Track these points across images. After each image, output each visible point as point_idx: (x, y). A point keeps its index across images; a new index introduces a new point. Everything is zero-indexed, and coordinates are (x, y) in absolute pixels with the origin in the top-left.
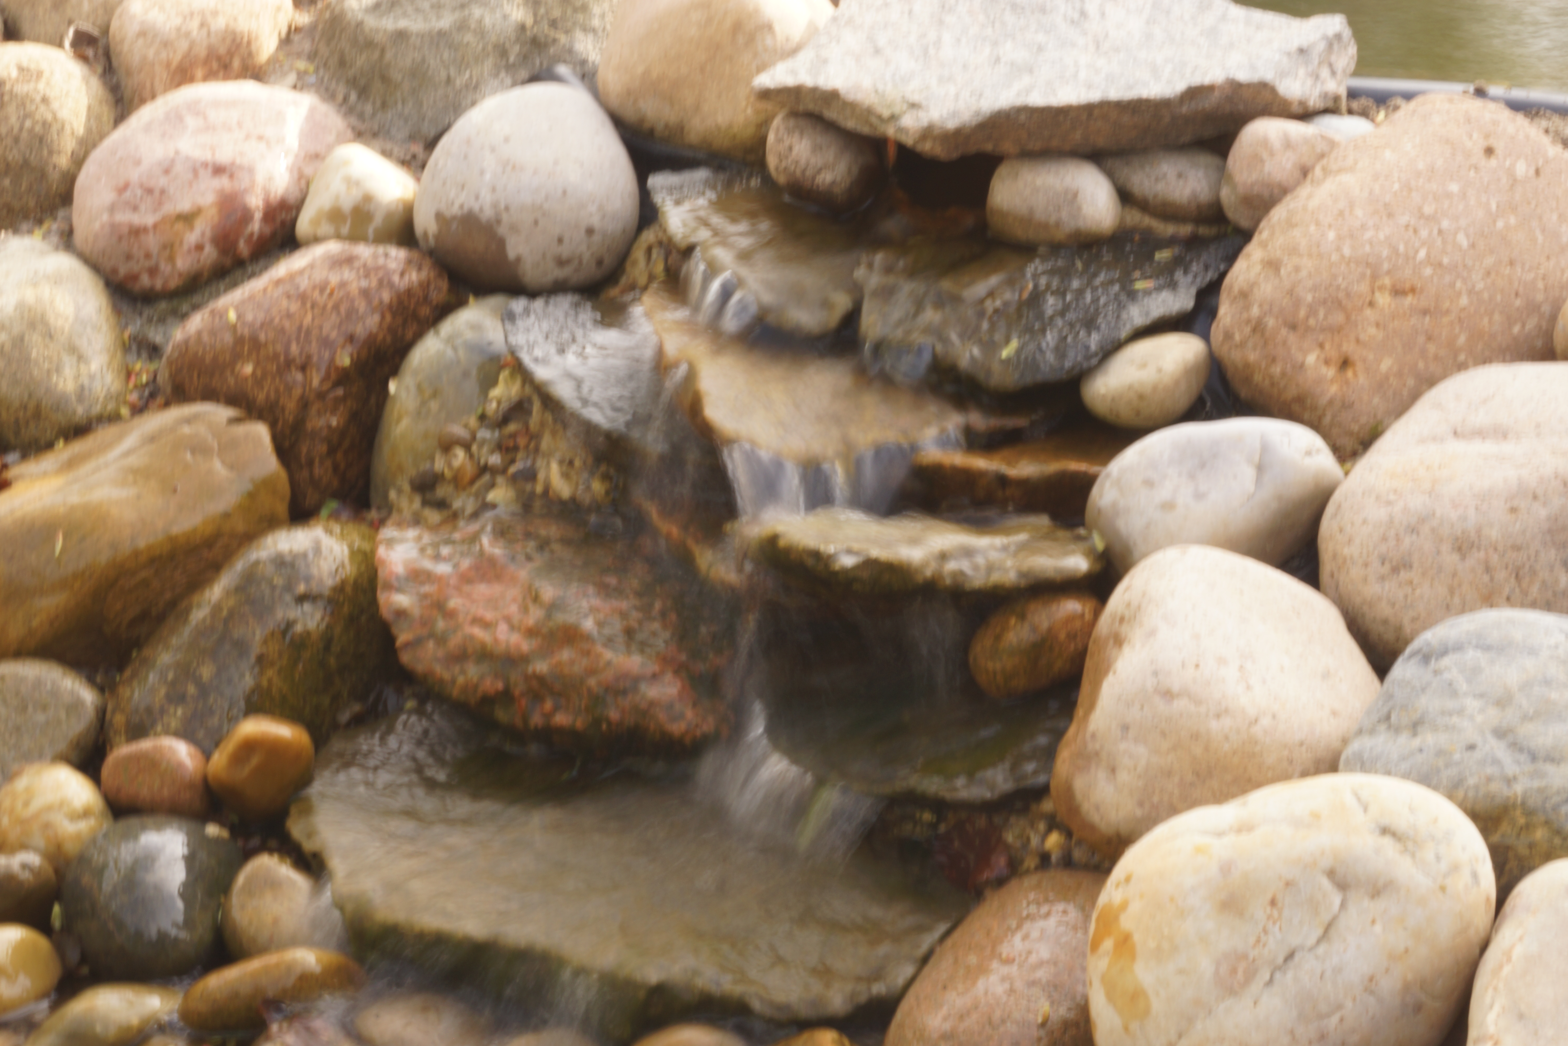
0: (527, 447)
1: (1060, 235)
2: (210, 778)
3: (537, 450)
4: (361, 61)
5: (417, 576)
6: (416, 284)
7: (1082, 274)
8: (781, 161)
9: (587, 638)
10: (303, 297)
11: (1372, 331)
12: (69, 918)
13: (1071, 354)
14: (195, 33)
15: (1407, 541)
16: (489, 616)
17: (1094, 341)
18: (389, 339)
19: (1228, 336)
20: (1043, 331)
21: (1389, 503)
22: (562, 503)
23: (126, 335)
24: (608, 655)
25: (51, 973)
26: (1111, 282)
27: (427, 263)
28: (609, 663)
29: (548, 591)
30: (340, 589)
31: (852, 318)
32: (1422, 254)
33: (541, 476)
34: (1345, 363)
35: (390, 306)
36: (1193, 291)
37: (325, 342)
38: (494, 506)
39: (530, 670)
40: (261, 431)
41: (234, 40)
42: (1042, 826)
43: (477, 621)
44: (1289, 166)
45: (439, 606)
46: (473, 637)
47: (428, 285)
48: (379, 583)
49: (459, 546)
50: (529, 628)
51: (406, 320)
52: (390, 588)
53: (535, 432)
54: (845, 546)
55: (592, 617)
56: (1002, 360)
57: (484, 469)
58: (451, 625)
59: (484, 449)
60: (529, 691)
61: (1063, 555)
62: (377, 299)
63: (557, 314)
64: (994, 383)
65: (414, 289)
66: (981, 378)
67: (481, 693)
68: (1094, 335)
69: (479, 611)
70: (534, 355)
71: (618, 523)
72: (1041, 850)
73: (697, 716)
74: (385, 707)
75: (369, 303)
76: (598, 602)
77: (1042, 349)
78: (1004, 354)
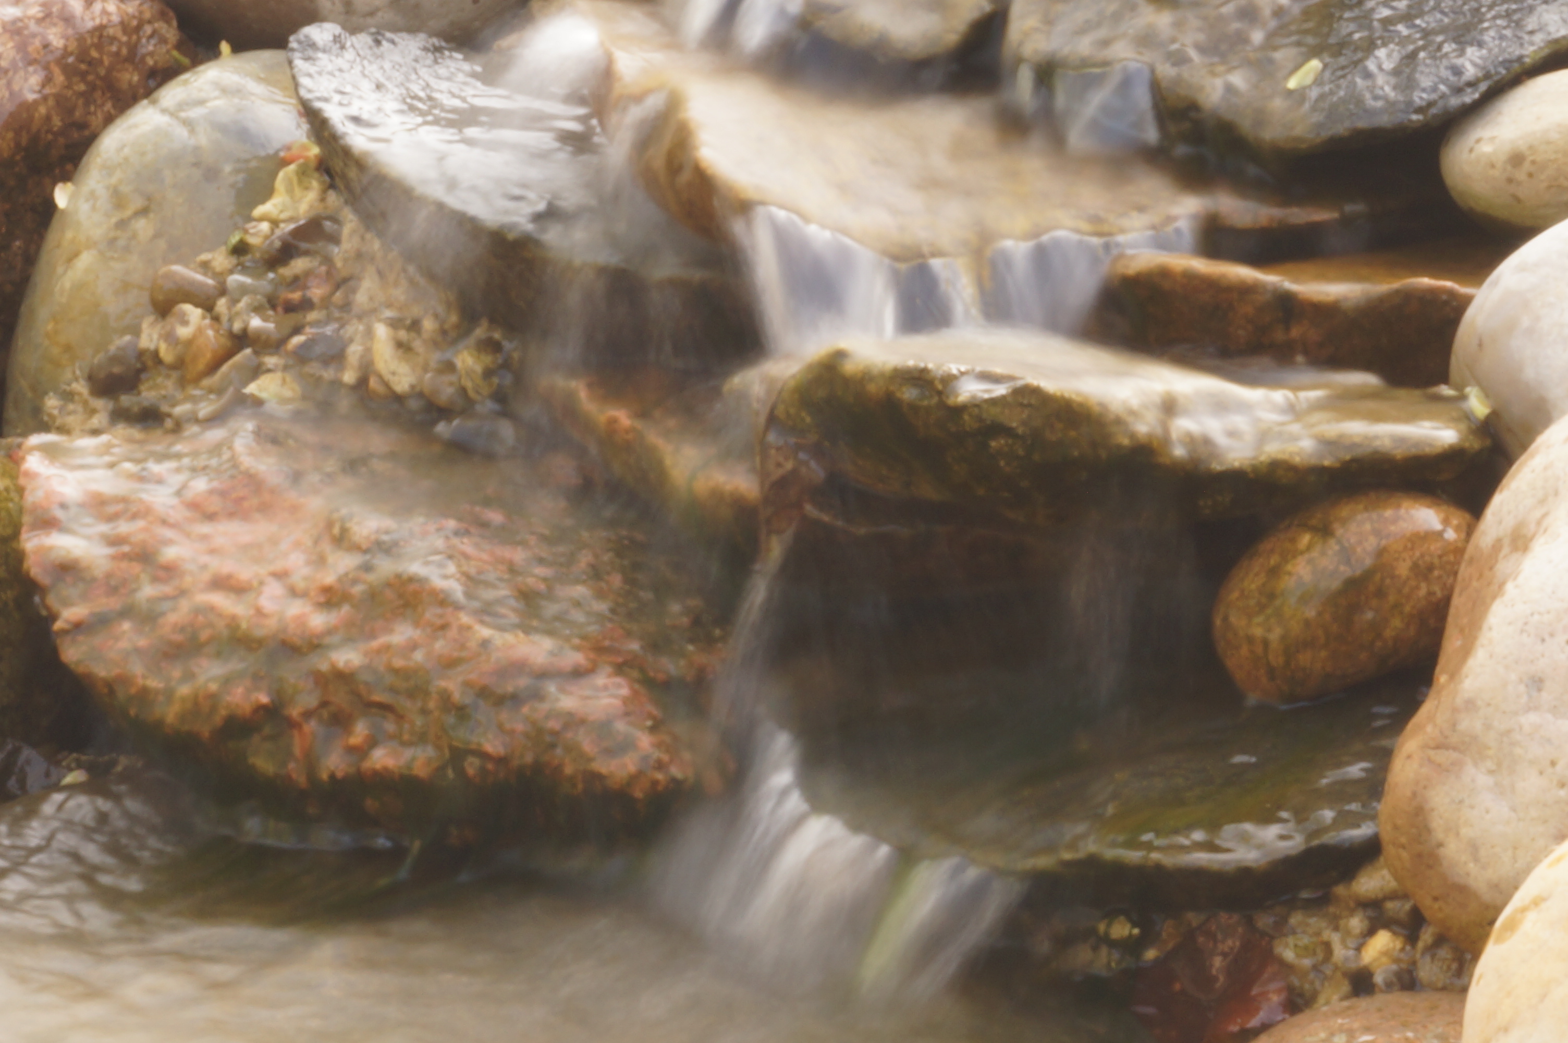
0: (326, 302)
3: (346, 306)
6: (115, 19)
9: (443, 600)
13: (1426, 81)
16: (245, 572)
17: (1471, 62)
18: (57, 122)
20: (1370, 46)
22: (399, 398)
24: (485, 632)
33: (354, 351)
35: (61, 61)
38: (258, 402)
39: (324, 667)
42: (1356, 923)
43: (221, 583)
45: (143, 555)
46: (212, 609)
47: (138, 28)
48: (26, 519)
49: (186, 461)
50: (327, 590)
51: (93, 88)
52: (48, 523)
53: (344, 273)
54: (978, 369)
55: (451, 568)
56: (1290, 92)
57: (241, 340)
58: (167, 589)
59: (242, 305)
60: (324, 704)
61: (1411, 418)
62: (37, 42)
63: (397, 58)
64: (1271, 134)
65: (111, 31)
66: (1245, 125)
67: (223, 712)
68: (1472, 52)
69: (226, 566)
70: (354, 111)
71: (507, 430)
72: (1353, 966)
73: (658, 745)
74: (22, 783)
75: (22, 48)
76: (466, 545)
77: (1368, 75)
78: (1292, 83)
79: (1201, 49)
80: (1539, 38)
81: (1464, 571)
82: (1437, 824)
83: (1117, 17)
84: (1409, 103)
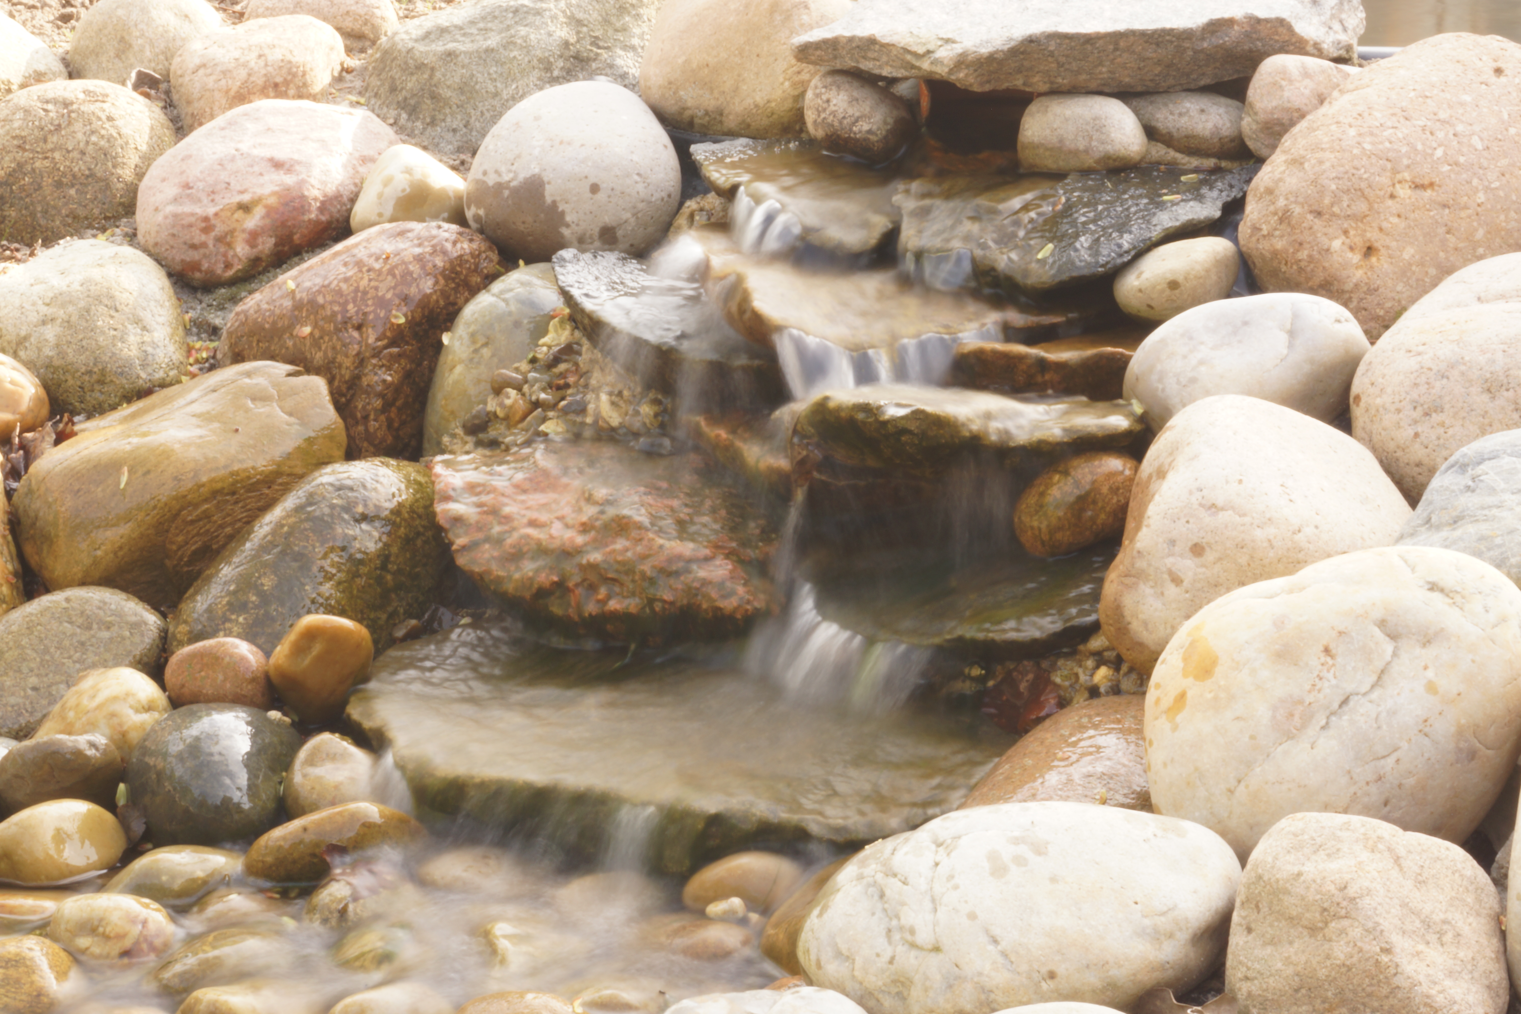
0: (576, 384)
1: (1089, 162)
2: (272, 673)
3: (586, 386)
4: (411, 83)
5: (472, 488)
6: (468, 251)
7: (1111, 191)
8: (819, 116)
9: (639, 527)
10: (359, 264)
11: (1395, 220)
12: (134, 796)
13: (1105, 252)
14: (252, 64)
15: (1438, 384)
16: (543, 517)
17: (1126, 241)
18: (442, 303)
19: (1256, 229)
20: (1077, 236)
21: (1419, 354)
22: (613, 429)
23: (187, 317)
24: (661, 541)
25: (116, 846)
26: (1141, 196)
27: (478, 237)
28: (661, 547)
29: (601, 492)
30: (397, 511)
31: (891, 237)
32: (1439, 153)
33: (591, 407)
34: (1369, 250)
35: (442, 273)
36: (1219, 204)
37: (381, 302)
38: (546, 435)
39: (584, 561)
40: (319, 383)
41: (289, 72)
42: (1090, 663)
43: (533, 523)
44: (1307, 92)
45: (494, 511)
46: (528, 536)
47: (479, 255)
48: (436, 497)
49: (513, 465)
50: (583, 524)
51: (458, 285)
52: (447, 498)
53: (584, 370)
54: (894, 402)
55: (643, 511)
56: (1039, 261)
57: (536, 404)
58: (506, 528)
59: (536, 387)
60: (584, 580)
61: (1104, 416)
62: (430, 265)
63: (605, 264)
64: (1031, 281)
65: (466, 257)
66: (1019, 278)
67: (536, 586)
68: (1126, 236)
69: (534, 515)
70: (584, 291)
71: (667, 442)
72: (1089, 684)
73: (748, 592)
74: (440, 624)
75: (423, 267)
76: (649, 499)
77: (1076, 250)
78: (1040, 256)
79: (996, 242)
80: (1159, 228)
81: (1134, 489)
82: (1127, 613)
83: (953, 227)
84: (1097, 262)
